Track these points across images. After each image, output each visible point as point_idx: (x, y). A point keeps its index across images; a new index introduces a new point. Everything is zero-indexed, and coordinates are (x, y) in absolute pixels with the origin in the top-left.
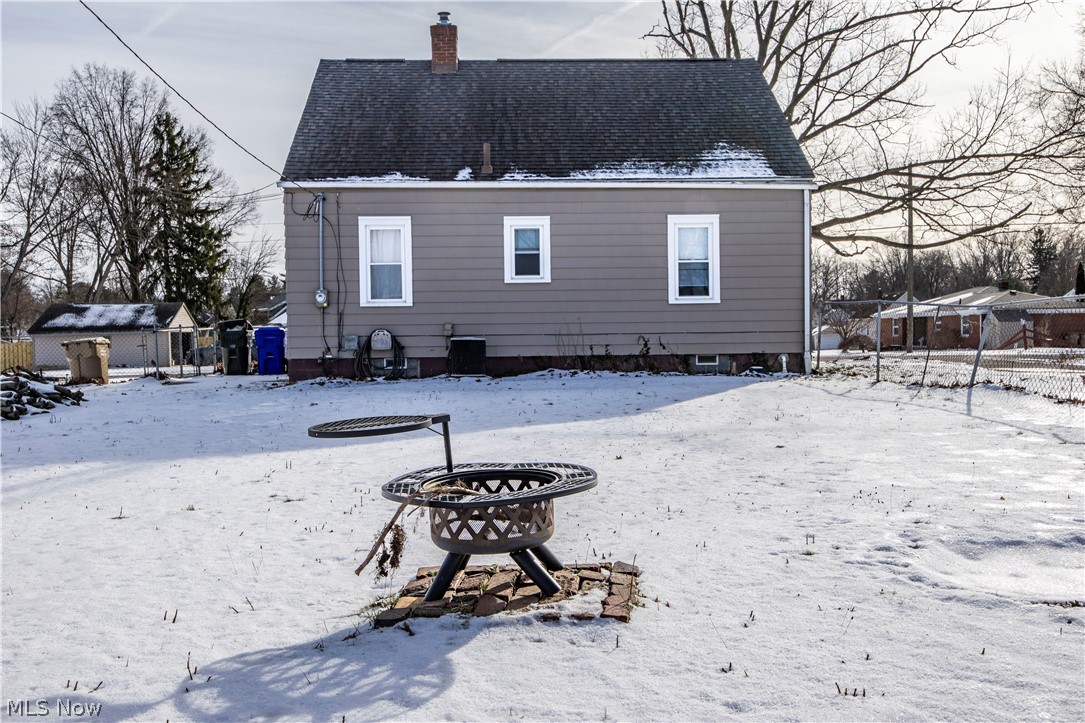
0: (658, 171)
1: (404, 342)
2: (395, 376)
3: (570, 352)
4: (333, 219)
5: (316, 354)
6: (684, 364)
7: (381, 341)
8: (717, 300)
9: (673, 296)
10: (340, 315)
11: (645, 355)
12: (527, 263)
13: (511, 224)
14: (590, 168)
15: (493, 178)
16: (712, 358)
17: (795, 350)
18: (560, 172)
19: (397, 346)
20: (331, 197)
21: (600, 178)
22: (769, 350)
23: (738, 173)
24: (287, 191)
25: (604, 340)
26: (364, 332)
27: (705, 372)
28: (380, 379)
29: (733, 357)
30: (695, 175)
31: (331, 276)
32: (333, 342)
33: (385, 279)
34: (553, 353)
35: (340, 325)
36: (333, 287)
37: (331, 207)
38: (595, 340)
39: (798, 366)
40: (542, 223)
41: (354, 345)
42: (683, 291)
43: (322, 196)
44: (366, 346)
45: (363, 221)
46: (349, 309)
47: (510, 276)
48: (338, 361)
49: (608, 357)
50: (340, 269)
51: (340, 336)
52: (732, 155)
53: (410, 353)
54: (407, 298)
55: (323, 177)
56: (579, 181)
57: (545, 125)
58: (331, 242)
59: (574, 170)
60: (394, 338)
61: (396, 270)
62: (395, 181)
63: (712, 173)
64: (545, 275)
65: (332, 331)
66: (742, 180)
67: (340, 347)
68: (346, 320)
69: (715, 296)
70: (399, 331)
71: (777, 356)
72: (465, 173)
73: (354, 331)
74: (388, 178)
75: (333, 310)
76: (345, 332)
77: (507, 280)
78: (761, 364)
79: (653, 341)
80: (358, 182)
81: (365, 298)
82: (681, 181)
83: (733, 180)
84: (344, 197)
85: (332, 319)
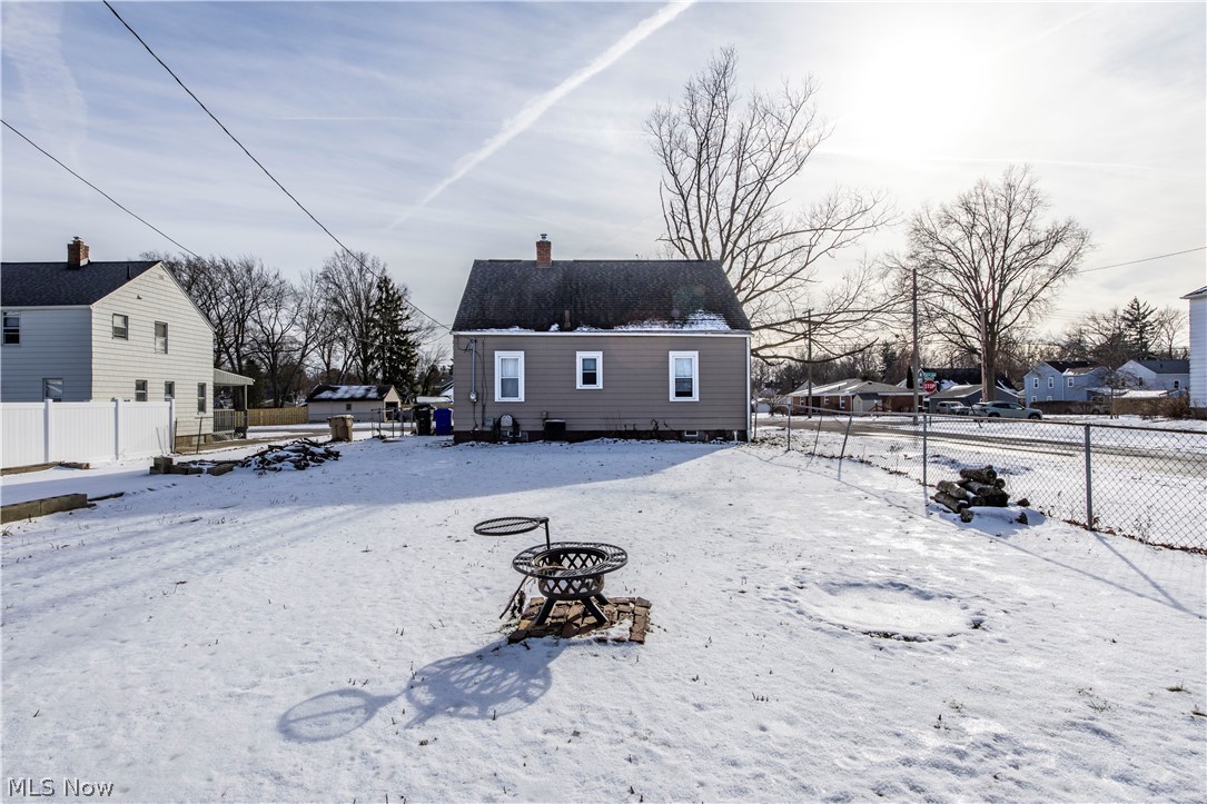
0: (664, 327)
1: (519, 422)
2: (514, 441)
3: (613, 428)
4: (481, 352)
5: (470, 429)
6: (678, 436)
7: (507, 421)
8: (697, 400)
9: (672, 397)
10: (484, 406)
11: (656, 430)
12: (590, 378)
13: (580, 356)
14: (625, 324)
15: (571, 330)
16: (694, 433)
17: (742, 428)
18: (608, 327)
19: (515, 424)
20: (480, 341)
21: (632, 330)
22: (726, 429)
23: (709, 328)
24: (455, 337)
25: (632, 422)
26: (497, 416)
27: (690, 440)
28: (506, 443)
29: (706, 432)
30: (685, 329)
31: (479, 384)
32: (479, 422)
33: (509, 386)
34: (604, 429)
35: (483, 412)
36: (480, 390)
37: (480, 346)
38: (627, 422)
39: (743, 437)
40: (599, 356)
41: (491, 423)
42: (678, 394)
43: (475, 339)
44: (498, 424)
45: (497, 353)
46: (488, 403)
47: (579, 385)
48: (482, 432)
49: (635, 431)
50: (484, 380)
51: (483, 419)
52: (706, 317)
53: (523, 428)
54: (521, 397)
55: (475, 328)
56: (619, 331)
57: (600, 299)
58: (479, 365)
59: (616, 325)
60: (514, 420)
61: (516, 381)
62: (515, 331)
63: (694, 328)
64: (600, 385)
65: (479, 415)
66: (712, 332)
67: (483, 424)
68: (487, 409)
69: (696, 397)
70: (516, 416)
71: (731, 431)
72: (555, 327)
73: (491, 414)
74: (511, 329)
75: (480, 403)
76: (487, 415)
77: (578, 387)
78: (723, 437)
79: (660, 422)
80: (494, 332)
81: (498, 397)
82: (677, 332)
83: (706, 332)
84: (487, 340)
85: (479, 409)
